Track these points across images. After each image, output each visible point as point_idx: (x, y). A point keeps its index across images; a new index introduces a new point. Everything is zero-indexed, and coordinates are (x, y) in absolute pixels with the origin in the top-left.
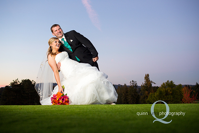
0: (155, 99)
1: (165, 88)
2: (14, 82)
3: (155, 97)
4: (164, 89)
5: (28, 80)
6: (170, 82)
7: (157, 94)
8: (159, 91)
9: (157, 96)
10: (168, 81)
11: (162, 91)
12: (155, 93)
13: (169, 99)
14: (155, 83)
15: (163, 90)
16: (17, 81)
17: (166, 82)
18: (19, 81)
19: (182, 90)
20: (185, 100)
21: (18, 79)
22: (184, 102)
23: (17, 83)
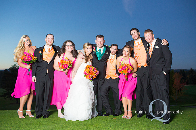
2: (12, 67)
18: (18, 66)
19: (173, 76)
20: (175, 86)
21: (17, 65)
22: (175, 88)
23: (15, 68)
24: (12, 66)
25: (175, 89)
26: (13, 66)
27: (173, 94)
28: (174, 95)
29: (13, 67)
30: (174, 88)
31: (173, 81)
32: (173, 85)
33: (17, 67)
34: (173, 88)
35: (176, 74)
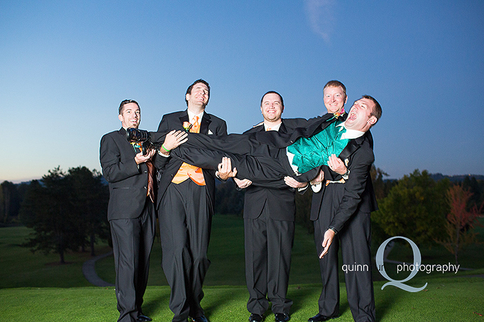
0: (384, 215)
1: (407, 188)
2: (50, 174)
3: (383, 210)
4: (406, 190)
5: (84, 168)
6: (421, 173)
7: (389, 201)
8: (394, 194)
9: (388, 207)
10: (416, 171)
11: (402, 194)
12: (385, 199)
13: (417, 214)
14: (386, 175)
15: (403, 192)
16: (59, 172)
17: (412, 173)
18: (63, 172)
19: (448, 193)
20: (454, 217)
21: (60, 168)
22: (452, 222)
23: (57, 176)
24: (49, 171)
25: (454, 226)
26: (52, 171)
27: (450, 237)
28: (452, 240)
29: (52, 174)
30: (450, 223)
31: (448, 206)
32: (449, 216)
33: (61, 173)
34: (448, 223)
35: (455, 187)
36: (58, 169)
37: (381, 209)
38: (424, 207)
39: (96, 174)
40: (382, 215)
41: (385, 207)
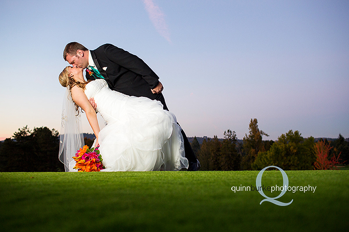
0: (267, 163)
2: (20, 131)
3: (267, 159)
4: (283, 145)
5: (46, 128)
6: (294, 133)
7: (271, 153)
8: (275, 148)
9: (270, 157)
10: (290, 131)
11: (280, 148)
12: (268, 151)
13: (291, 162)
14: (267, 135)
16: (26, 130)
17: (288, 133)
18: (30, 131)
19: (315, 147)
20: (319, 164)
23: (25, 133)
32: (315, 163)
33: (28, 131)
36: (26, 128)
37: (265, 159)
38: (296, 158)
39: (55, 132)
40: (266, 163)
41: (268, 157)
